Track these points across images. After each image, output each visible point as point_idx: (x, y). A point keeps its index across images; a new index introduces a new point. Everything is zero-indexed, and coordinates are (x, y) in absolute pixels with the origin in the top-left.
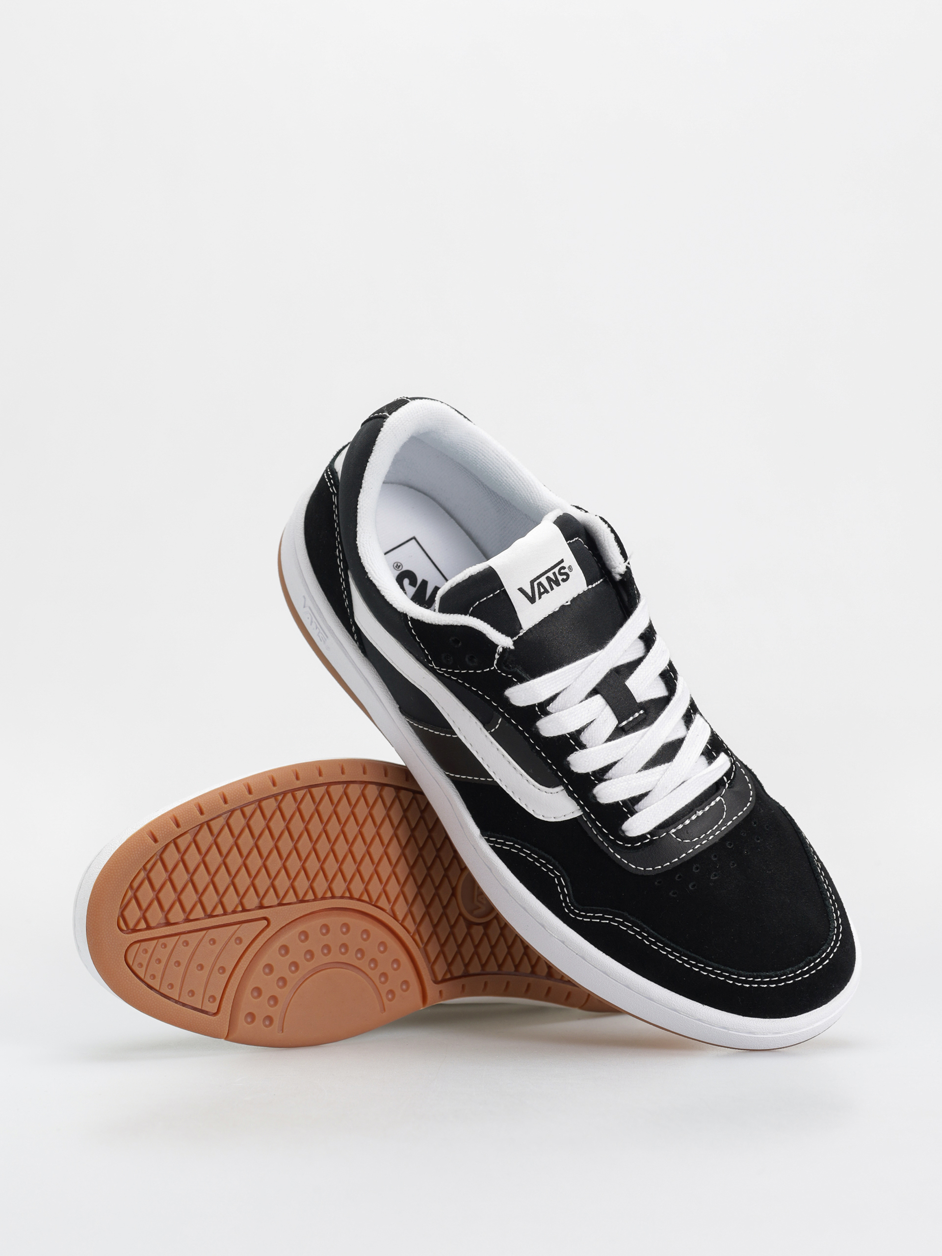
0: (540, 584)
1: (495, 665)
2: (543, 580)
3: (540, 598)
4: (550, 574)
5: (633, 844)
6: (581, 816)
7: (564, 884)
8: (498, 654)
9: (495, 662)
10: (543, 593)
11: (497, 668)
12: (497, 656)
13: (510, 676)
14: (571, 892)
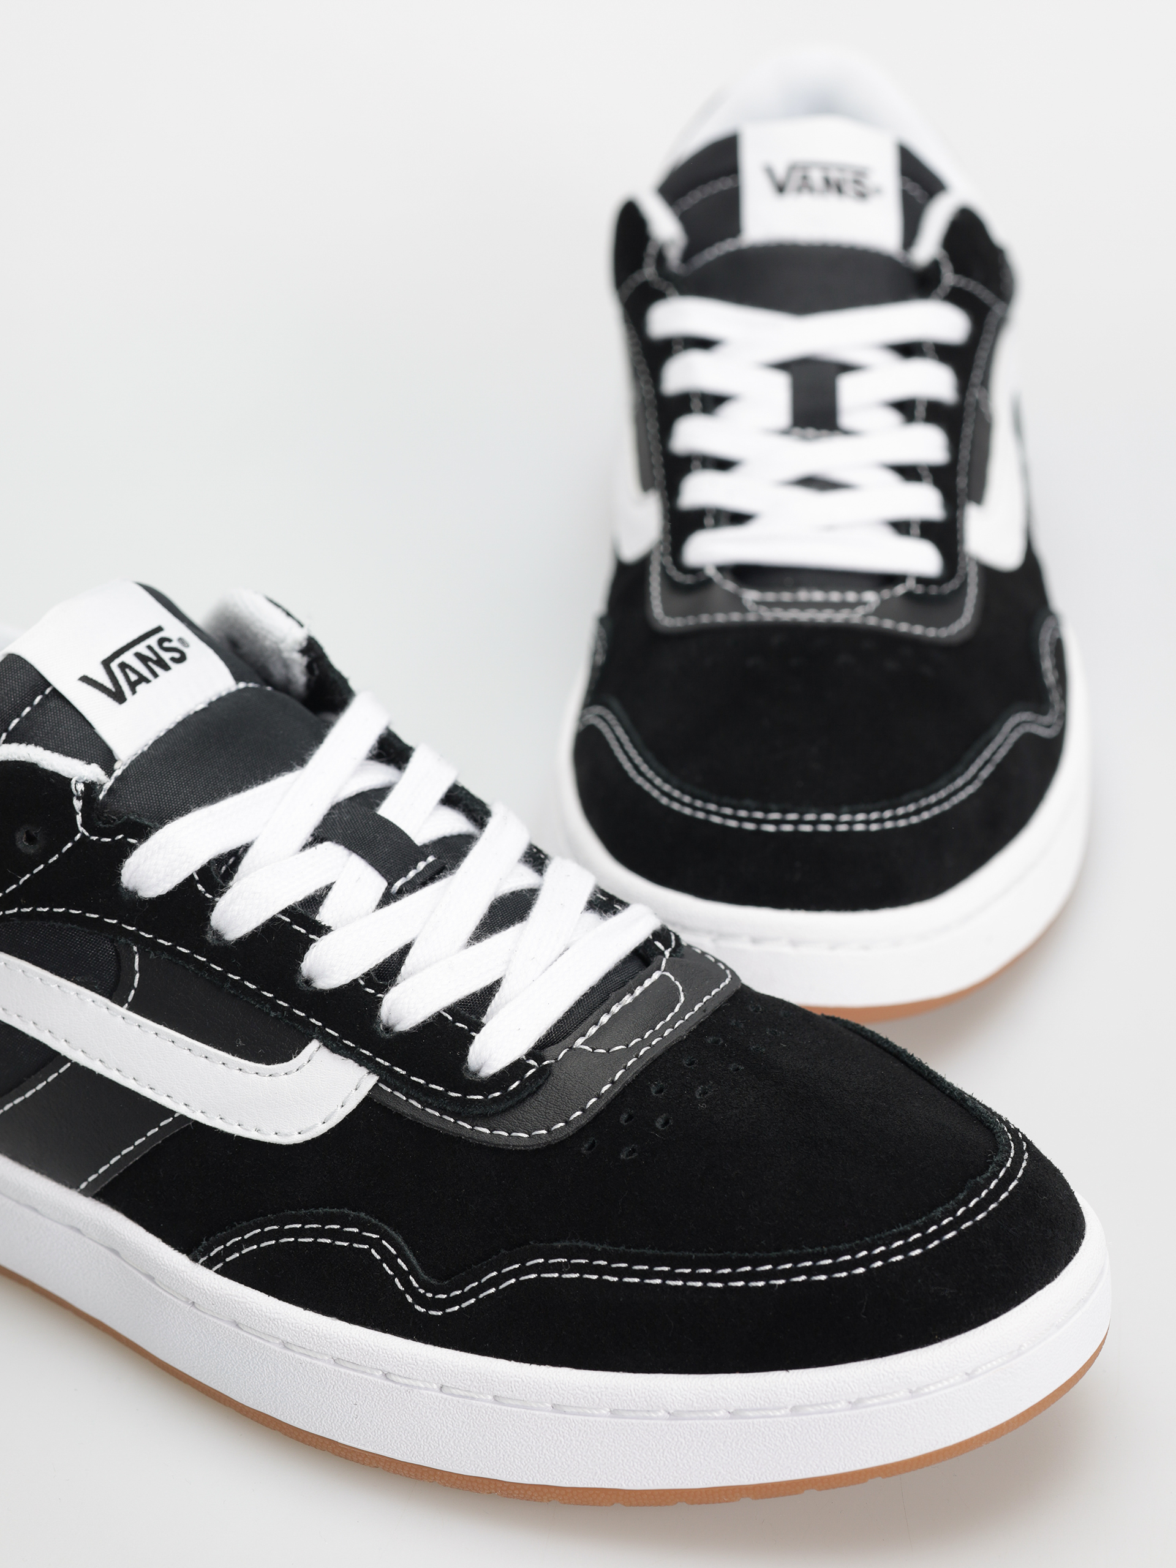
0: (123, 666)
1: (81, 829)
2: (128, 657)
3: (134, 692)
4: (141, 648)
5: (504, 1089)
6: (376, 1086)
7: (394, 1252)
8: (78, 798)
9: (79, 818)
10: (138, 682)
11: (87, 834)
12: (78, 804)
13: (120, 837)
14: (415, 1262)
